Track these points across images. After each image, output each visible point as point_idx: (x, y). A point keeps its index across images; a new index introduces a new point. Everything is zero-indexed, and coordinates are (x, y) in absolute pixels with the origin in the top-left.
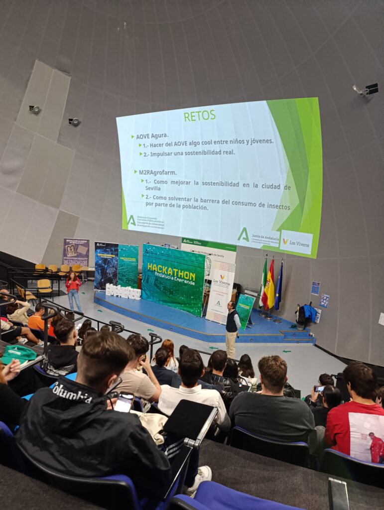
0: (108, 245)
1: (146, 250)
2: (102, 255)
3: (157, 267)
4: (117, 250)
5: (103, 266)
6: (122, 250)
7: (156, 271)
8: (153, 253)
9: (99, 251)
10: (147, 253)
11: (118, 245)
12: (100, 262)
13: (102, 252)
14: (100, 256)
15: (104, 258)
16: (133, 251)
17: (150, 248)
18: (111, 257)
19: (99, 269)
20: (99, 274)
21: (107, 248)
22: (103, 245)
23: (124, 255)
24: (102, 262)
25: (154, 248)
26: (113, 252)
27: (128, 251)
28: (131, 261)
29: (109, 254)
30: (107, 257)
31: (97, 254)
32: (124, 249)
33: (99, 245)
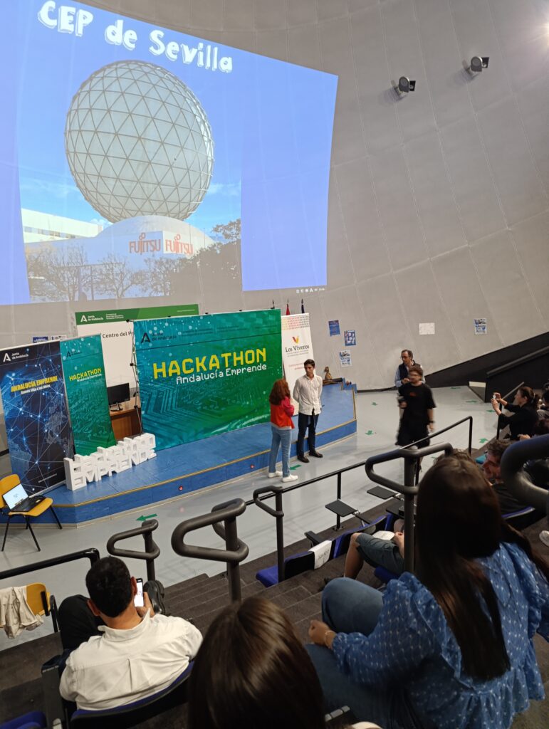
0: (34, 353)
2: (22, 386)
3: (180, 365)
4: (58, 360)
5: (30, 420)
7: (179, 374)
8: (163, 338)
9: (11, 376)
12: (21, 409)
13: (22, 377)
14: (20, 391)
15: (31, 393)
16: (93, 351)
17: (155, 329)
18: (48, 384)
19: (21, 436)
20: (23, 449)
21: (35, 362)
22: (21, 354)
23: (76, 368)
24: (25, 409)
25: (167, 324)
26: (51, 369)
27: (82, 355)
28: (93, 377)
29: (41, 378)
30: (37, 387)
31: (10, 388)
32: (73, 350)
33: (9, 359)
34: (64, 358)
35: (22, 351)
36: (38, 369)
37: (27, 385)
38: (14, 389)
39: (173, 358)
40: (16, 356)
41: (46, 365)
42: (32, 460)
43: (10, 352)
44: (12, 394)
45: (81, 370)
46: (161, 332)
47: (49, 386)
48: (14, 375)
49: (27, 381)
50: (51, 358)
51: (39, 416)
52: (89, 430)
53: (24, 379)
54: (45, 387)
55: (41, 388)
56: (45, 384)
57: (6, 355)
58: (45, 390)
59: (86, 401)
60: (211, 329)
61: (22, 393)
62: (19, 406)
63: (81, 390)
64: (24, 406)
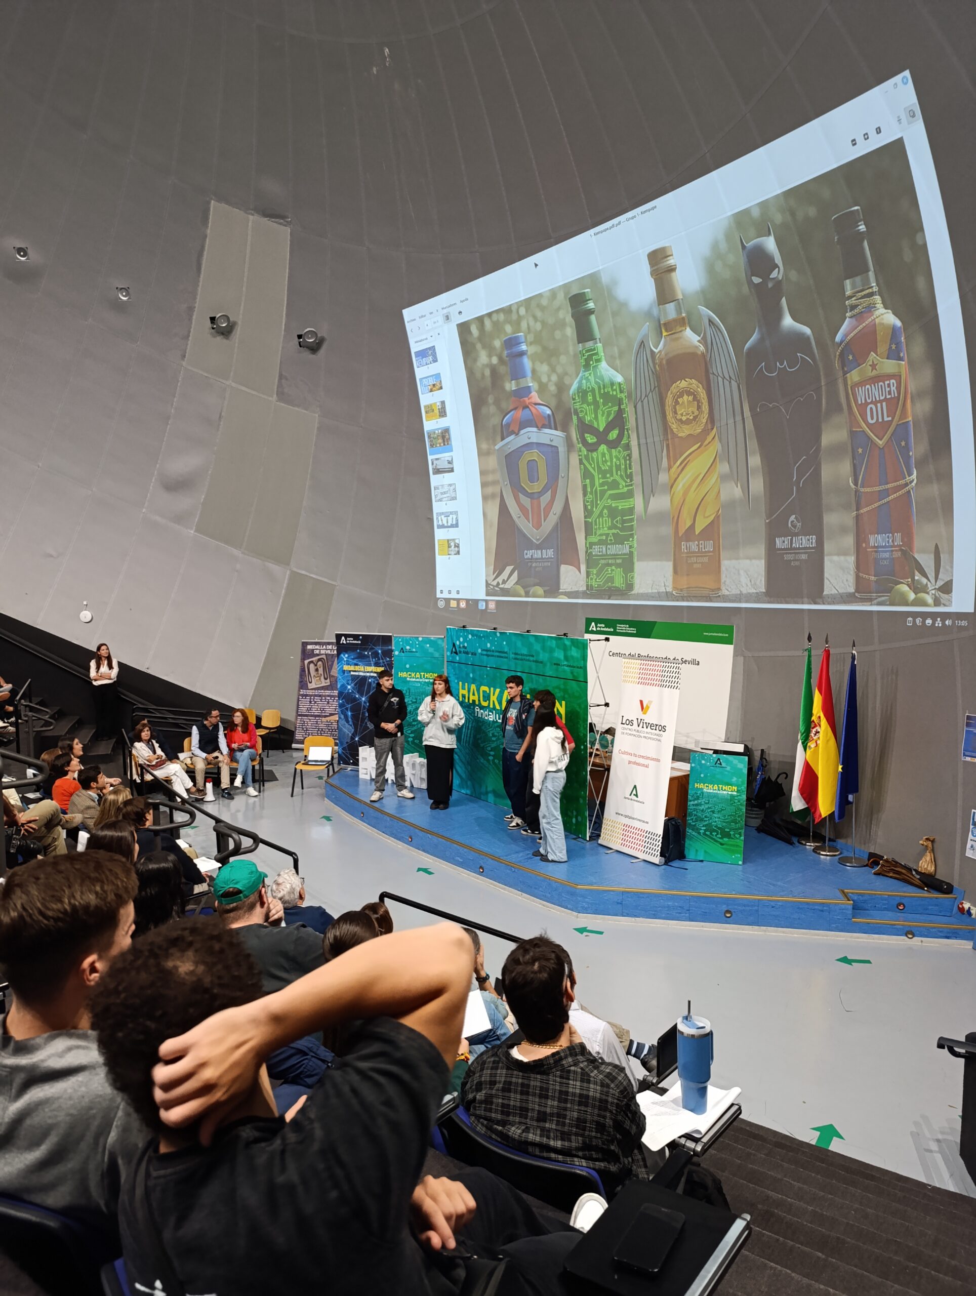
0: (367, 641)
1: (454, 645)
2: (352, 668)
3: (478, 690)
4: (389, 653)
5: (355, 699)
6: (402, 650)
7: (477, 703)
8: (467, 653)
9: (345, 657)
10: (456, 653)
11: (390, 637)
12: (349, 687)
13: (353, 659)
14: (350, 671)
15: (359, 676)
16: (432, 653)
17: (461, 639)
18: (375, 672)
19: (347, 709)
20: (347, 722)
21: (365, 650)
22: (354, 640)
23: (408, 666)
24: (353, 688)
25: (470, 636)
26: (379, 659)
27: (417, 654)
28: (427, 680)
29: (370, 665)
30: (365, 672)
31: (342, 667)
32: (408, 647)
33: (345, 642)
34: (396, 653)
35: (356, 637)
36: (367, 656)
37: (357, 668)
38: (346, 668)
39: (474, 681)
40: (351, 640)
41: (375, 655)
42: (354, 735)
43: (346, 636)
44: (344, 672)
45: (412, 669)
46: (466, 645)
47: (375, 675)
48: (346, 656)
49: (356, 665)
50: (381, 649)
51: (363, 699)
52: (411, 733)
53: (355, 662)
54: (372, 674)
55: (368, 674)
56: (372, 672)
57: (343, 638)
58: (372, 677)
59: (413, 702)
60: (506, 653)
61: (352, 673)
62: (348, 684)
63: (409, 689)
64: (353, 685)
